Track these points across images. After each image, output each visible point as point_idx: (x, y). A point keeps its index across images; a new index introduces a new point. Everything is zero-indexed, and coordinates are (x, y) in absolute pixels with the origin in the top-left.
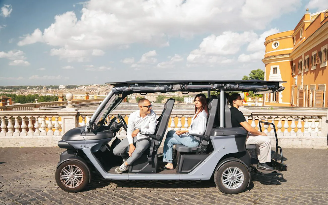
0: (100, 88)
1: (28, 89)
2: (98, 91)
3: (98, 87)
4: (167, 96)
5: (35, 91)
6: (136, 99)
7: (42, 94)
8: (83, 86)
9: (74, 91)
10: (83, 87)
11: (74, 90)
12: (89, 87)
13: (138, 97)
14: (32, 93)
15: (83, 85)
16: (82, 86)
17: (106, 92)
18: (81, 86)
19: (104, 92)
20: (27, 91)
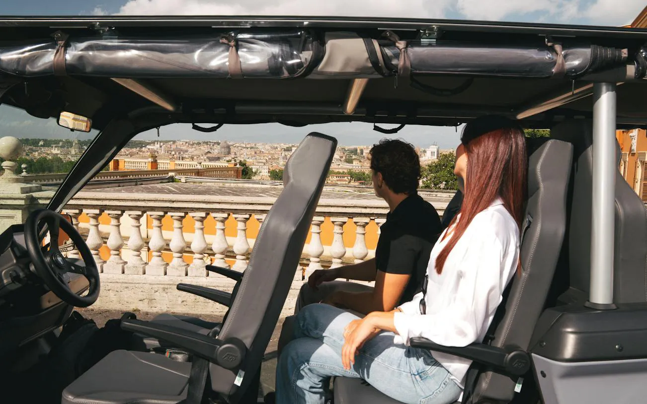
0: (193, 149)
1: (42, 146)
2: (188, 154)
3: (190, 146)
4: (337, 170)
5: (55, 151)
6: (269, 174)
7: (70, 157)
8: (159, 143)
9: (137, 153)
10: (158, 146)
11: (139, 151)
12: (171, 145)
13: (274, 169)
14: (48, 154)
15: (157, 141)
16: (156, 143)
17: (205, 157)
18: (153, 143)
19: (202, 158)
20: (37, 151)
